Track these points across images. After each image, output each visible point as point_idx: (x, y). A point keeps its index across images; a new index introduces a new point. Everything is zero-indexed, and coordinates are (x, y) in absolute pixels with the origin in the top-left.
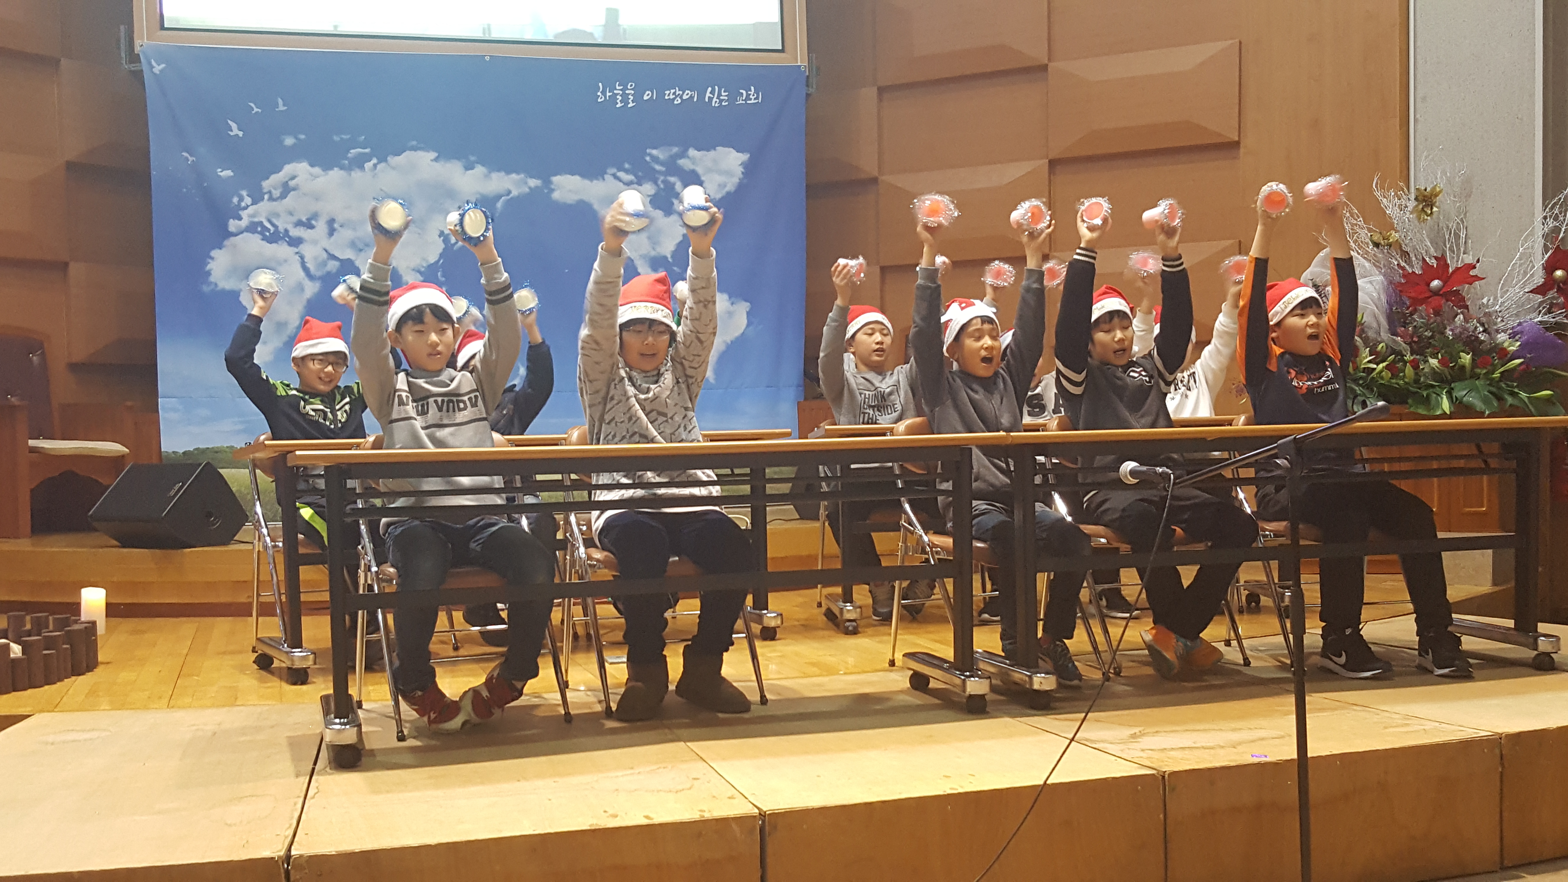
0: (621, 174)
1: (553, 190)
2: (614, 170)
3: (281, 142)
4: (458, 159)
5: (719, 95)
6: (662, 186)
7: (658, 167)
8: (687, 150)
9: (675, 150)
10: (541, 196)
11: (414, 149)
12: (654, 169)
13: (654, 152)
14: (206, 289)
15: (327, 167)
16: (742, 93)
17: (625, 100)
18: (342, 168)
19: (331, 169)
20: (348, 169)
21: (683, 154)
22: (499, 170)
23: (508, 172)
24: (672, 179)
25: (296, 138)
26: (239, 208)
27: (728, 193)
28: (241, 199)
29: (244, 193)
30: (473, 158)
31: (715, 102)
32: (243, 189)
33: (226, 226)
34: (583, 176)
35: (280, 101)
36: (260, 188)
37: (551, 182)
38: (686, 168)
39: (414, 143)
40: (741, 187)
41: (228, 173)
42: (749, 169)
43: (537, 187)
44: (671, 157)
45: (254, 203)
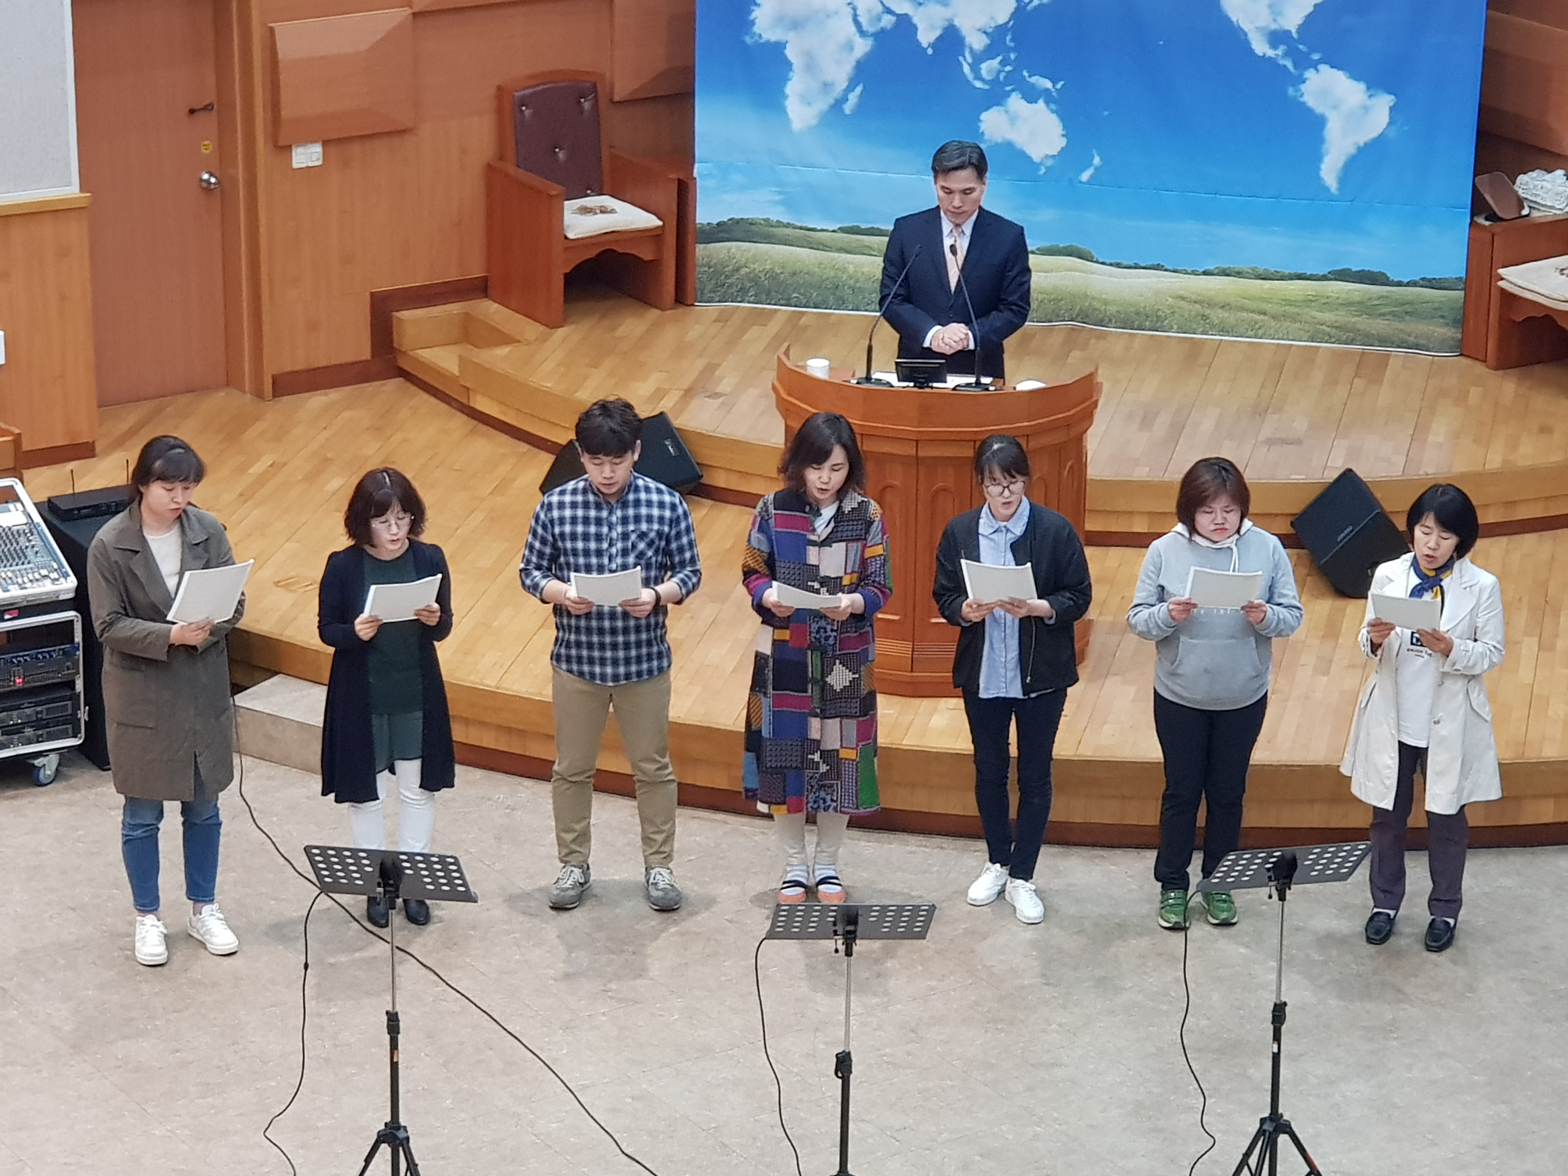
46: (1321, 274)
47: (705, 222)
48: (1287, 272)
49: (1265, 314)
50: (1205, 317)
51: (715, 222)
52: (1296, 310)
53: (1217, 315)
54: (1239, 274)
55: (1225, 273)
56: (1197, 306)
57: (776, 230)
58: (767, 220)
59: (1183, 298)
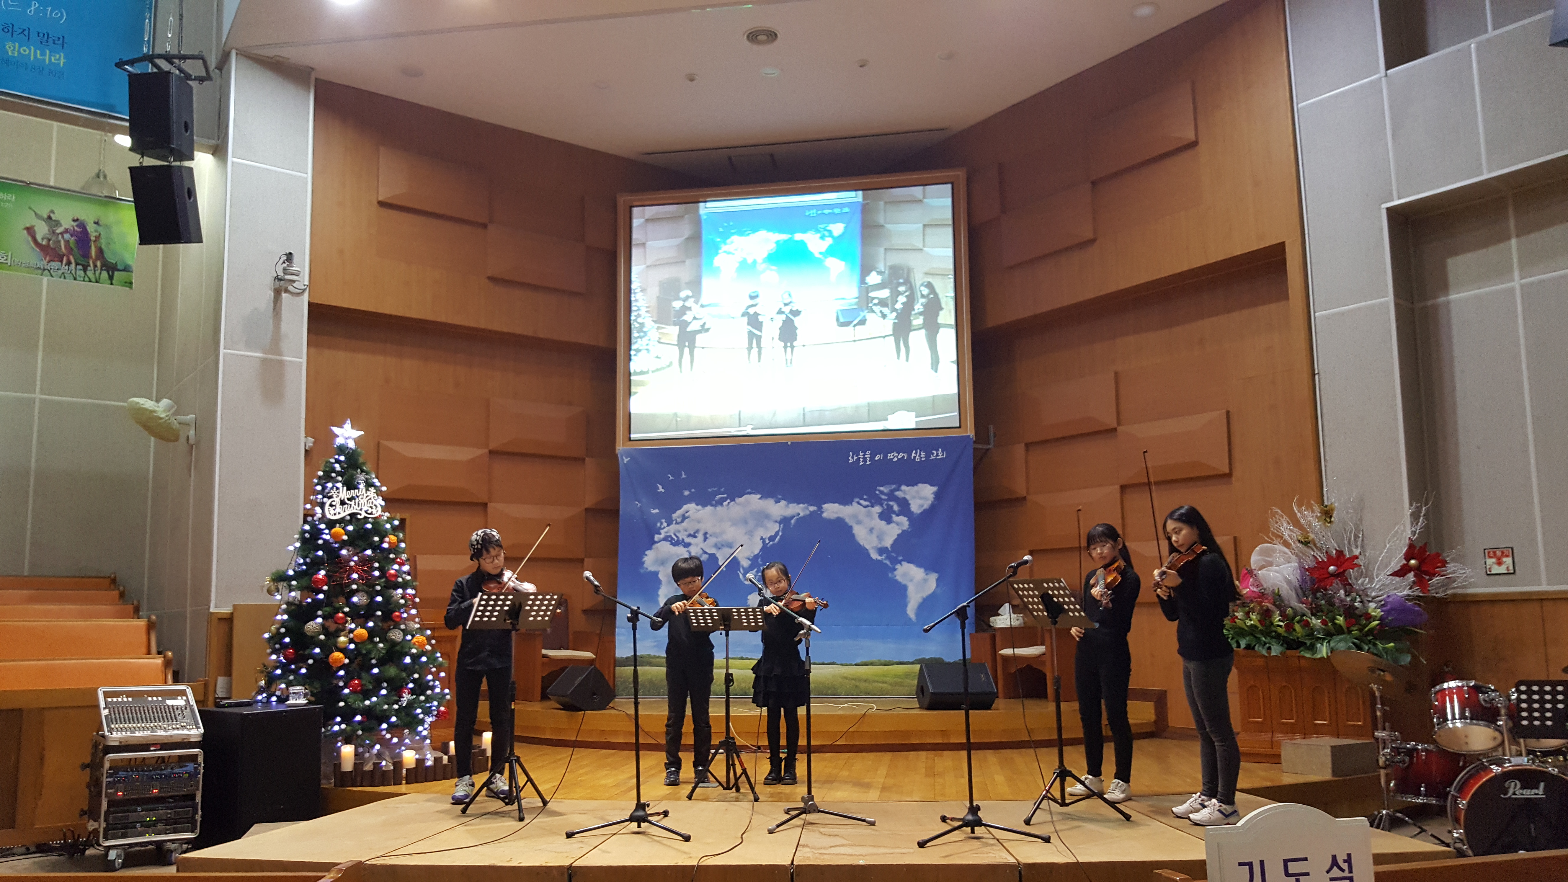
0: (862, 502)
1: (822, 512)
2: (857, 500)
3: (682, 494)
4: (772, 497)
5: (920, 454)
6: (885, 507)
7: (883, 497)
8: (900, 486)
9: (893, 487)
10: (816, 516)
11: (749, 493)
12: (881, 498)
13: (881, 488)
14: (642, 571)
15: (704, 505)
16: (933, 454)
17: (865, 460)
18: (712, 505)
19: (706, 506)
20: (715, 506)
21: (898, 489)
22: (793, 503)
23: (798, 503)
24: (891, 503)
25: (690, 491)
26: (660, 528)
27: (924, 510)
28: (662, 524)
29: (663, 521)
30: (780, 497)
31: (917, 459)
32: (663, 518)
33: (653, 538)
34: (840, 503)
35: (683, 473)
36: (671, 517)
37: (822, 508)
38: (899, 496)
39: (749, 490)
40: (933, 507)
41: (657, 511)
42: (937, 495)
43: (814, 511)
44: (891, 490)
45: (668, 526)
46: (911, 660)
47: (620, 656)
48: (895, 661)
49: (885, 683)
50: (856, 687)
51: (625, 656)
52: (900, 680)
53: (863, 685)
54: (872, 664)
55: (866, 664)
56: (853, 681)
57: (653, 660)
58: (649, 655)
59: (846, 678)
